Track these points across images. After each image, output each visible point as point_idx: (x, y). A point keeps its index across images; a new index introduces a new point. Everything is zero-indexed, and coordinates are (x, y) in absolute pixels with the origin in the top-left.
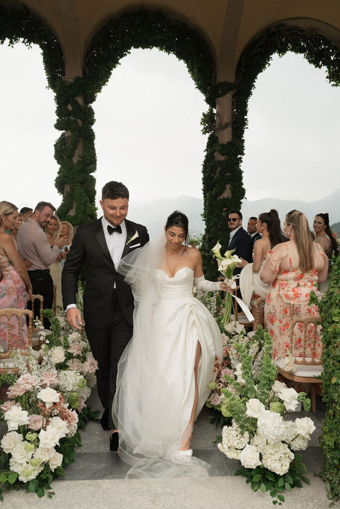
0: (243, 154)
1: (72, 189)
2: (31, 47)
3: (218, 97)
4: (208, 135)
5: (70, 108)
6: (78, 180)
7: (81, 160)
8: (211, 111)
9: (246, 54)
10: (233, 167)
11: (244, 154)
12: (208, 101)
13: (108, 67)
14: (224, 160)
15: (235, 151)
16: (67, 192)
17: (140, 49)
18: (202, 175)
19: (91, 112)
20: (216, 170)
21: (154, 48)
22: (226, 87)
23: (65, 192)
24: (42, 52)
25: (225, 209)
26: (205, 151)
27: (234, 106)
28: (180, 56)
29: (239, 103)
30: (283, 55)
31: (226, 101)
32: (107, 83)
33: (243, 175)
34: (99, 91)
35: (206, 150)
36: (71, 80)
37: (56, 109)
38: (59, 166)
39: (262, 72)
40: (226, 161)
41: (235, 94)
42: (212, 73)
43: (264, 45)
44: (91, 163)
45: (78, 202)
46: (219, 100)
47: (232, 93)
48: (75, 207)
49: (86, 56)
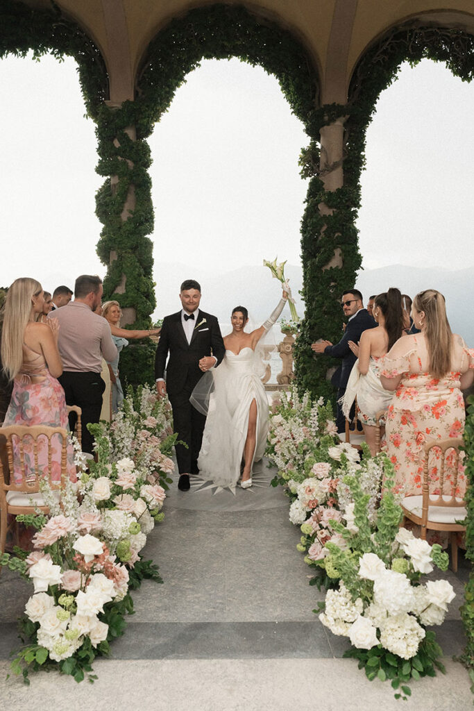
0: (358, 206)
1: (120, 257)
2: (63, 60)
3: (325, 125)
4: (309, 179)
5: (117, 144)
6: (129, 245)
7: (132, 216)
8: (313, 145)
9: (363, 63)
10: (344, 225)
11: (360, 206)
12: (309, 131)
13: (169, 86)
14: (332, 215)
15: (347, 201)
16: (114, 261)
17: (214, 59)
18: (300, 237)
19: (146, 150)
20: (321, 228)
21: (234, 57)
22: (335, 111)
23: (111, 260)
24: (78, 66)
25: (332, 284)
26: (304, 202)
27: (346, 138)
28: (270, 68)
29: (352, 134)
30: (416, 63)
31: (335, 132)
32: (167, 108)
33: (358, 235)
34: (157, 120)
35: (307, 201)
36: (118, 106)
37: (97, 146)
38: (103, 226)
39: (386, 88)
40: (335, 216)
41: (348, 121)
42: (314, 91)
43: (389, 50)
44: (147, 221)
45: (129, 275)
46: (325, 130)
47: (343, 119)
48: (124, 283)
49: (139, 72)
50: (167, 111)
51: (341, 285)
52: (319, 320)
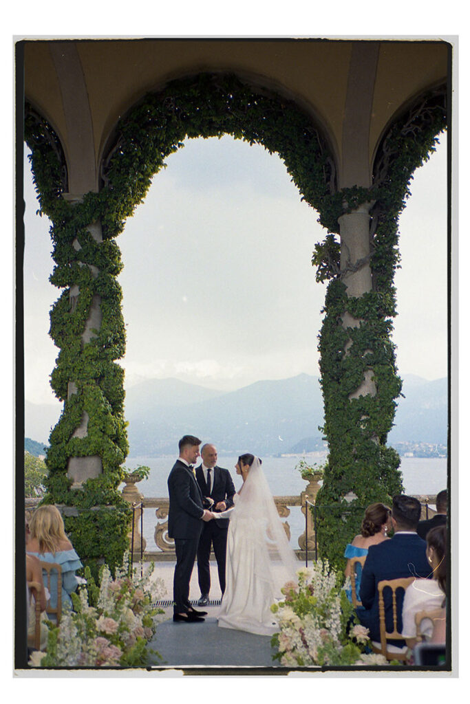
0: (394, 314)
1: (80, 388)
3: (343, 214)
4: (327, 282)
5: (77, 246)
6: (92, 374)
7: (96, 336)
8: (331, 239)
9: (389, 136)
10: (374, 340)
11: (396, 314)
12: (323, 221)
13: (142, 173)
14: (359, 327)
15: (377, 309)
16: (73, 394)
17: (201, 138)
18: (318, 356)
19: (114, 253)
20: (345, 345)
21: (226, 135)
22: (356, 196)
23: (69, 394)
24: (30, 153)
25: (364, 418)
26: (322, 312)
27: (374, 229)
28: (271, 147)
29: (381, 223)
31: (358, 220)
32: (142, 199)
33: (396, 352)
34: (129, 213)
35: (325, 309)
36: (80, 199)
37: (53, 249)
38: (59, 350)
39: (422, 165)
40: (363, 330)
41: (374, 207)
42: (329, 172)
43: (423, 119)
44: (116, 342)
45: (92, 413)
46: (344, 220)
47: (368, 205)
48: (86, 424)
49: (105, 157)
50: (143, 202)
51: (375, 419)
52: (347, 468)
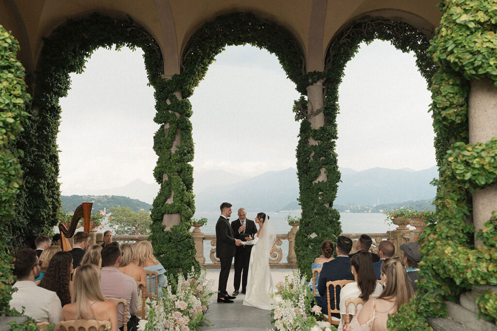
0: (336, 138)
1: (169, 177)
2: (135, 50)
3: (309, 85)
4: (301, 121)
5: (168, 102)
6: (176, 170)
7: (178, 150)
8: (302, 98)
9: (333, 45)
10: (326, 152)
11: (337, 138)
12: (299, 89)
13: (203, 64)
14: (317, 145)
15: (327, 135)
16: (166, 181)
17: (234, 46)
18: (296, 160)
19: (188, 106)
20: (310, 154)
21: (247, 44)
22: (316, 76)
23: (164, 181)
24: (144, 53)
25: (320, 193)
26: (298, 136)
27: (325, 93)
28: (271, 50)
29: (329, 90)
30: (370, 42)
31: (316, 90)
32: (203, 78)
33: (337, 158)
34: (196, 85)
35: (300, 135)
36: (170, 78)
37: (155, 104)
38: (158, 157)
39: (351, 59)
40: (320, 146)
41: (326, 81)
42: (302, 63)
43: (351, 35)
44: (189, 152)
45: (176, 190)
46: (310, 89)
47: (322, 81)
48: (172, 196)
49: (183, 56)
50: (203, 79)
51: (326, 194)
52: (311, 220)
